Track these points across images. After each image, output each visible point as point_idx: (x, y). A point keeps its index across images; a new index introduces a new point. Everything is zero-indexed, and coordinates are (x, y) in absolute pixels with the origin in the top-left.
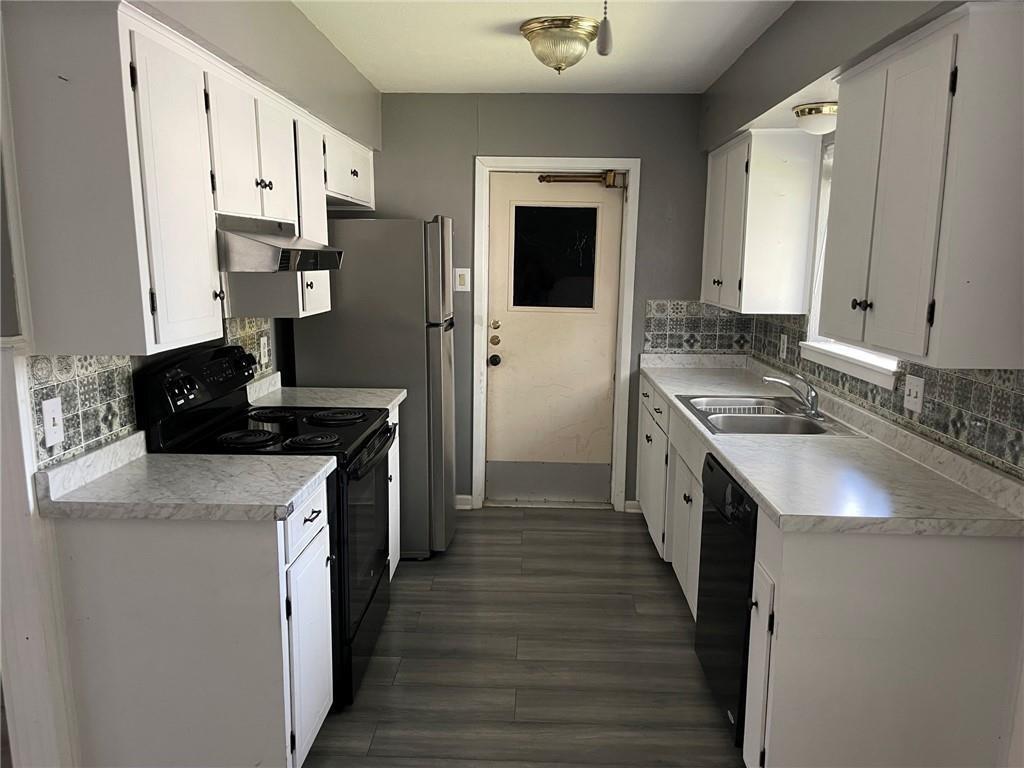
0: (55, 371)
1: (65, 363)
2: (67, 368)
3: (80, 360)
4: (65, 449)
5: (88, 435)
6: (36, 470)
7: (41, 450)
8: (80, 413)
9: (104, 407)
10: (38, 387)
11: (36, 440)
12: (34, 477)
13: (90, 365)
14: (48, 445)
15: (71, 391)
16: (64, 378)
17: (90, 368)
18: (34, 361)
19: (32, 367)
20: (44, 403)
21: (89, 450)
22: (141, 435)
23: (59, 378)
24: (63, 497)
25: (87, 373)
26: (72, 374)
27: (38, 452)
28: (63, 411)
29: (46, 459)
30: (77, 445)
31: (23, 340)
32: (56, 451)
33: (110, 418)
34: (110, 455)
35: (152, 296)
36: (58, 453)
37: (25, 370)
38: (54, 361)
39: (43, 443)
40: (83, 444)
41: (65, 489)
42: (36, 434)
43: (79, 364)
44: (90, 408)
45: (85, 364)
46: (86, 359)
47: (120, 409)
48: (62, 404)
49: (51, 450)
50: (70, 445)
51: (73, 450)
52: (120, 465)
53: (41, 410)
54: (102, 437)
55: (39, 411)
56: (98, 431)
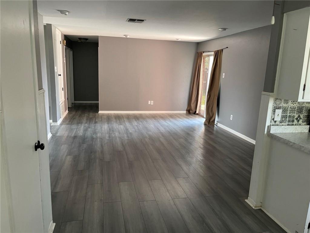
0: (282, 103)
1: (286, 101)
2: (287, 103)
3: (292, 102)
4: (280, 123)
5: (289, 121)
6: (269, 125)
7: (272, 121)
8: (288, 115)
9: (297, 116)
10: (276, 106)
11: (271, 118)
12: (268, 126)
13: (295, 103)
14: (275, 120)
15: (286, 109)
16: (285, 105)
17: (295, 104)
18: (276, 99)
19: (275, 101)
20: (276, 110)
21: (288, 125)
22: (309, 126)
23: (283, 105)
24: (274, 133)
25: (293, 105)
26: (288, 105)
27: (271, 121)
28: (282, 113)
29: (273, 123)
30: (284, 123)
31: (274, 94)
32: (277, 122)
33: (299, 119)
34: (294, 128)
35: (305, 85)
36: (277, 123)
37: (273, 101)
38: (283, 100)
39: (273, 119)
40: (287, 123)
41: (275, 132)
42: (272, 117)
43: (291, 103)
44: (292, 114)
45: (293, 103)
46: (294, 102)
47: (303, 117)
48: (282, 111)
49: (275, 122)
50: (282, 122)
51: (283, 124)
52: (297, 132)
53: (275, 111)
54: (294, 123)
55: (274, 111)
56: (293, 121)
